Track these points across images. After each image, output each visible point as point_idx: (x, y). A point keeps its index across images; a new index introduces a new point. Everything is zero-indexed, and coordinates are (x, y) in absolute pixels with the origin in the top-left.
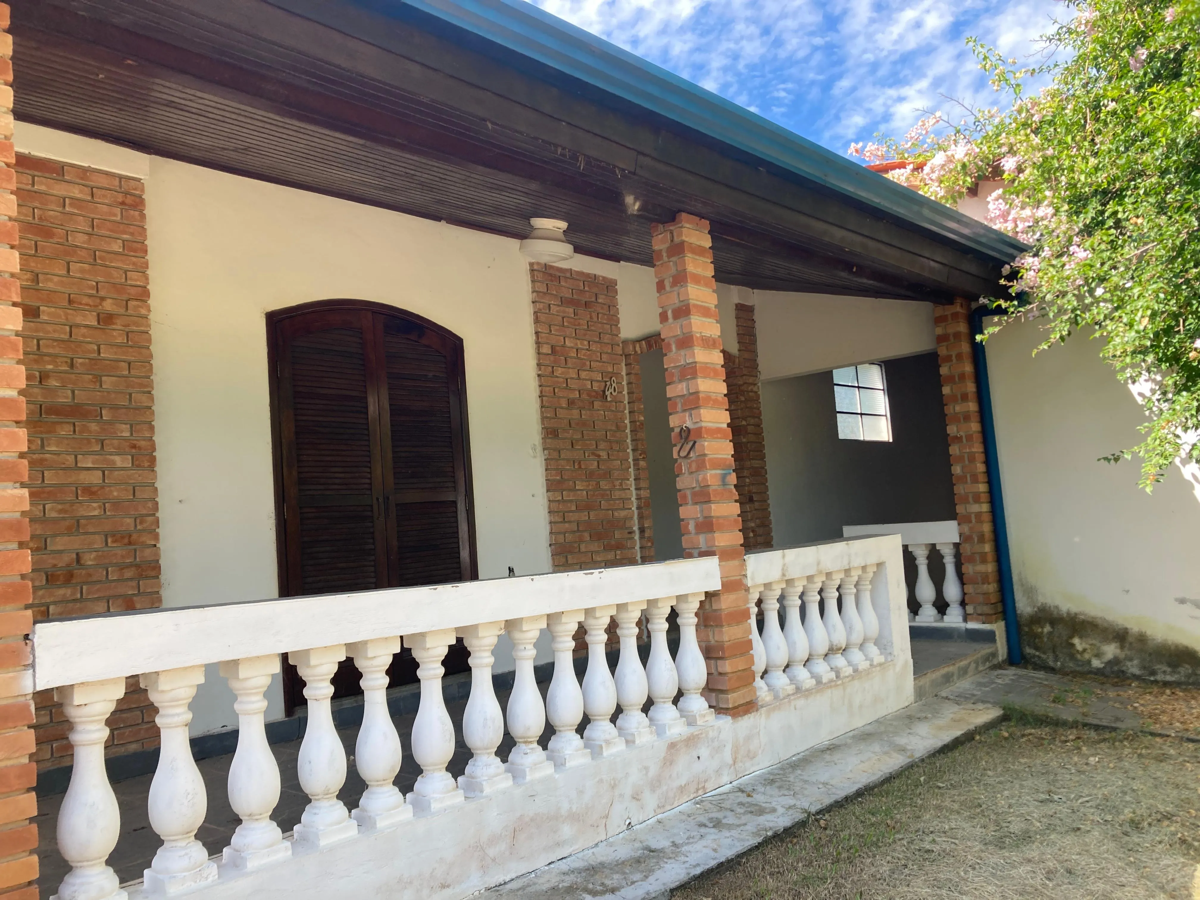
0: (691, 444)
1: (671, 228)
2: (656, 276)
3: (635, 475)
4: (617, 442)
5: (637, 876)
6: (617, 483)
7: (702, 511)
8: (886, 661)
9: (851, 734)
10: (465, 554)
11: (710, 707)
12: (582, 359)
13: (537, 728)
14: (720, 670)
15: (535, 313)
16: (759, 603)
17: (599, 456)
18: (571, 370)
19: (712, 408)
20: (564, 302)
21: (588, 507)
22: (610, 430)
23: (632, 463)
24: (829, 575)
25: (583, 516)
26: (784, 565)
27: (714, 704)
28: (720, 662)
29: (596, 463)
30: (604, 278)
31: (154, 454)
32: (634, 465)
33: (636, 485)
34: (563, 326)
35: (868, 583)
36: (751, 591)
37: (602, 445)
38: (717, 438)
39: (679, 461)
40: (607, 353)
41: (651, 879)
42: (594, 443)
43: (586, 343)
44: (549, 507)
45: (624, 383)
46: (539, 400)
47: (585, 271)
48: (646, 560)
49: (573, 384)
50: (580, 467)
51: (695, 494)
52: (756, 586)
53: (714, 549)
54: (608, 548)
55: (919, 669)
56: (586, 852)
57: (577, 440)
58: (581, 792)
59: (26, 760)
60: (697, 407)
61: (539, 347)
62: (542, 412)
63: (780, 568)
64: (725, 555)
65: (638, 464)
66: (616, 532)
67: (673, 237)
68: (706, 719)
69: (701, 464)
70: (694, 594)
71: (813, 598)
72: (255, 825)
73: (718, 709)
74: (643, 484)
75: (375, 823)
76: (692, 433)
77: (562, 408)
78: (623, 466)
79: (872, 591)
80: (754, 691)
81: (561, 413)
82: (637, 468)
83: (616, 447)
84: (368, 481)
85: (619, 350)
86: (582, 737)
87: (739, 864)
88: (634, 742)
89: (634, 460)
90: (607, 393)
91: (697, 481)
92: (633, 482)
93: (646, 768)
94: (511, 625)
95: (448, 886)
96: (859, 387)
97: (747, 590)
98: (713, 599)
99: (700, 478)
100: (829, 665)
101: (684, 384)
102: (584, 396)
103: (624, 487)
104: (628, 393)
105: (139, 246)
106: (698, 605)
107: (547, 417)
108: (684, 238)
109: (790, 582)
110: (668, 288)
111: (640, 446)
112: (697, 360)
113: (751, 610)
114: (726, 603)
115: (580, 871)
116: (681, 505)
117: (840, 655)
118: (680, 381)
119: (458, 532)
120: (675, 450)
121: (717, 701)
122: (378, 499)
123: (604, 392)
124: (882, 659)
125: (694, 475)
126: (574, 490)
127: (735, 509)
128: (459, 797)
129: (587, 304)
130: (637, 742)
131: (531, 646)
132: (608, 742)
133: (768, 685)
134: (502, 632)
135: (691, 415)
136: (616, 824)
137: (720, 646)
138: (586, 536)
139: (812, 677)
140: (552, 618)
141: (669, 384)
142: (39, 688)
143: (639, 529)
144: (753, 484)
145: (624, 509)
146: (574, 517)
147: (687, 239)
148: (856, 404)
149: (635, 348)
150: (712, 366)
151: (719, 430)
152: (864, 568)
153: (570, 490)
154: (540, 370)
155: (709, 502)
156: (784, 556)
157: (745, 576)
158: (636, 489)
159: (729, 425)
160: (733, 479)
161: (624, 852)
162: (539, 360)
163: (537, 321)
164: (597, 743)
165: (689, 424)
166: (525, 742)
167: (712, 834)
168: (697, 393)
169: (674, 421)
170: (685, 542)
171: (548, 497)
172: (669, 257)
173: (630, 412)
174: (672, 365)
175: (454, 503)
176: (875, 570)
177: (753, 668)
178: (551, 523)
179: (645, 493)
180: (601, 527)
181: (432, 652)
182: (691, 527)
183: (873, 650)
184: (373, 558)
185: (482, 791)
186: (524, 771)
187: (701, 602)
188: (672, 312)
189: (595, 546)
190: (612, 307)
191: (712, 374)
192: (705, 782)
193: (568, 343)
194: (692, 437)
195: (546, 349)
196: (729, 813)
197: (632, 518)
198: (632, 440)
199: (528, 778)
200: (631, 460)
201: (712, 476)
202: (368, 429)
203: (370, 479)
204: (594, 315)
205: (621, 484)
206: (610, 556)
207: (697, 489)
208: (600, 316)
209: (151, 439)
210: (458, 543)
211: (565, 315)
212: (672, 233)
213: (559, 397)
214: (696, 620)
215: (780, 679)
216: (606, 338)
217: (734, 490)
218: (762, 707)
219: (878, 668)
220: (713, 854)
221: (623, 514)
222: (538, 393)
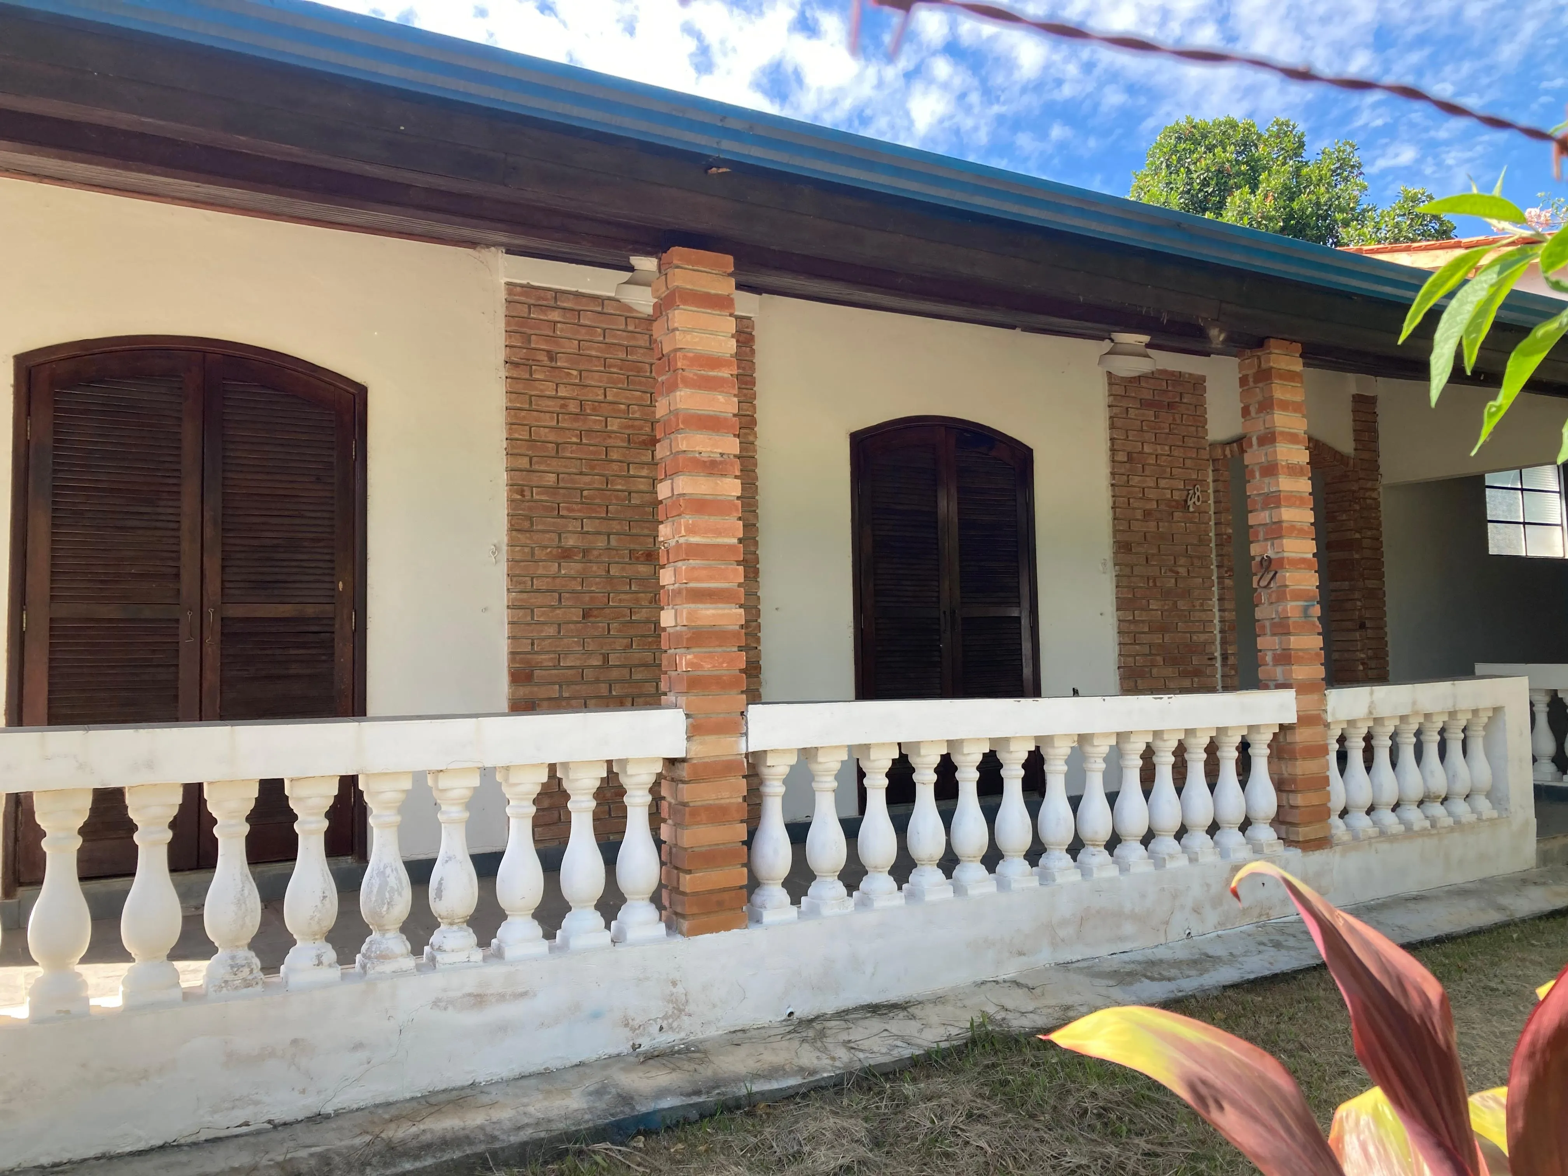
0: (1272, 573)
1: (1259, 354)
2: (1241, 401)
3: (1219, 595)
4: (1199, 558)
5: (1193, 972)
6: (1197, 603)
7: (1280, 643)
8: (1500, 817)
9: (1446, 889)
10: (1027, 671)
11: (1279, 838)
12: (1162, 466)
13: (1105, 834)
14: (1292, 802)
15: (1111, 417)
16: (1342, 740)
17: (1178, 573)
18: (1148, 479)
19: (1296, 537)
20: (1145, 404)
21: (1163, 629)
22: (1192, 545)
23: (1216, 581)
24: (1428, 716)
25: (1157, 639)
26: (1372, 702)
27: (1284, 837)
28: (1291, 796)
29: (1173, 580)
30: (1190, 374)
31: (758, 566)
32: (1219, 583)
33: (1220, 605)
34: (1142, 430)
35: (1481, 728)
36: (1332, 727)
37: (1182, 561)
38: (1300, 568)
39: (1259, 590)
40: (1191, 458)
41: (1206, 976)
42: (1172, 558)
43: (1167, 448)
44: (1119, 627)
45: (1211, 491)
46: (1111, 511)
47: (1170, 369)
48: (1227, 688)
49: (1151, 494)
50: (1155, 585)
51: (1274, 625)
52: (1337, 722)
53: (1292, 681)
54: (1184, 674)
55: (1543, 831)
56: (1146, 950)
57: (1153, 555)
58: (1143, 896)
59: (740, 800)
60: (1280, 537)
61: (1113, 454)
62: (1114, 525)
63: (1367, 706)
64: (1303, 689)
65: (1223, 583)
66: (1193, 658)
67: (1260, 362)
68: (1275, 849)
69: (1282, 595)
70: (1267, 726)
71: (1408, 740)
72: (879, 875)
73: (1288, 842)
74: (1228, 605)
75: (967, 891)
76: (1273, 563)
77: (1137, 520)
78: (1206, 585)
79: (1485, 738)
80: (1329, 827)
81: (1136, 526)
82: (1222, 588)
83: (1197, 563)
84: (936, 594)
85: (1205, 455)
86: (1146, 849)
87: (1295, 978)
88: (1197, 860)
89: (1218, 578)
90: (1190, 503)
91: (1277, 612)
92: (1217, 602)
93: (1208, 885)
94: (1083, 739)
95: (1024, 954)
96: (1522, 490)
97: (1327, 725)
98: (1288, 732)
99: (1280, 609)
100: (1424, 813)
101: (1267, 513)
102: (1163, 507)
103: (1205, 608)
104: (1215, 502)
105: (748, 378)
106: (1271, 737)
107: (1119, 531)
108: (1271, 364)
109: (1378, 721)
110: (1253, 414)
111: (1226, 563)
112: (1281, 489)
113: (1330, 747)
114: (1302, 736)
115: (1139, 963)
116: (1259, 636)
117: (1439, 804)
118: (1263, 509)
119: (1021, 649)
120: (1255, 579)
121: (1287, 833)
122: (944, 613)
123: (1186, 501)
124: (1495, 814)
125: (1274, 606)
126: (1147, 609)
127: (1317, 642)
128: (1035, 882)
129: (1170, 406)
130: (1200, 860)
131: (1101, 760)
132: (1171, 856)
133: (1347, 825)
134: (1075, 744)
135: (1273, 545)
136: (1176, 932)
137: (1293, 780)
138: (1159, 659)
139: (1400, 823)
140: (1122, 737)
141: (1251, 512)
142: (750, 750)
143: (1222, 654)
144: (1366, 608)
145: (1204, 632)
146: (1145, 639)
147: (1275, 366)
148: (1519, 510)
149: (1224, 451)
150: (1298, 495)
151: (1303, 560)
152: (1475, 712)
153: (1142, 610)
154: (1114, 479)
155: (1288, 634)
156: (1372, 693)
157: (1325, 711)
158: (1220, 610)
159: (1314, 555)
160: (1317, 610)
161: (1182, 954)
162: (1113, 468)
163: (1112, 427)
164: (1161, 856)
165: (1270, 553)
166: (1093, 845)
167: (1271, 952)
168: (1280, 522)
169: (1255, 550)
170: (1262, 673)
171: (1118, 617)
172: (1255, 382)
173: (1216, 524)
174: (1255, 492)
175: (1018, 619)
176: (1491, 714)
177: (1329, 805)
178: (1120, 644)
179: (1230, 616)
180: (1176, 651)
181: (1014, 755)
182: (1269, 659)
183: (1483, 804)
184: (939, 670)
185: (1054, 880)
186: (1091, 870)
187: (1274, 734)
188: (1258, 438)
189: (1169, 671)
190: (1199, 407)
191: (1298, 502)
192: (1270, 909)
193: (1147, 449)
194: (1273, 567)
195: (1121, 457)
196: (1291, 939)
197: (1213, 643)
198: (1217, 556)
199: (1095, 875)
200: (1214, 578)
201: (1292, 608)
202: (937, 544)
203: (939, 592)
204: (1177, 417)
205: (1202, 605)
206: (1187, 683)
207: (1277, 620)
208: (1185, 416)
209: (755, 553)
210: (1021, 660)
211: (1144, 418)
212: (1259, 358)
213: (1134, 509)
214: (1268, 751)
215: (1361, 821)
216: (1190, 442)
217: (1317, 623)
218: (1337, 845)
219: (1487, 823)
220: (1269, 966)
221: (1203, 637)
222: (1111, 504)
